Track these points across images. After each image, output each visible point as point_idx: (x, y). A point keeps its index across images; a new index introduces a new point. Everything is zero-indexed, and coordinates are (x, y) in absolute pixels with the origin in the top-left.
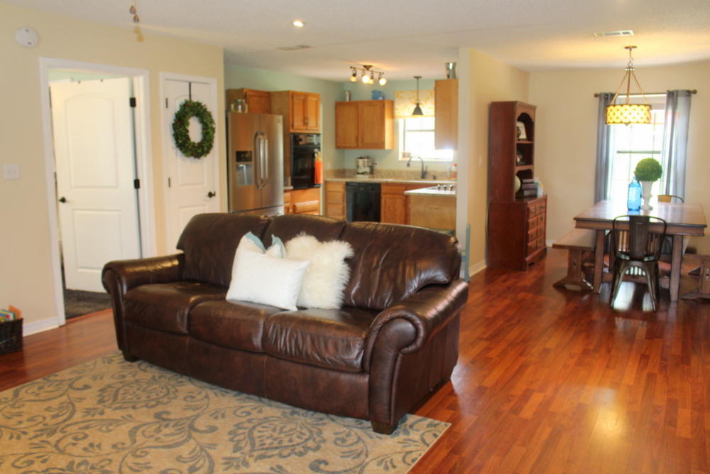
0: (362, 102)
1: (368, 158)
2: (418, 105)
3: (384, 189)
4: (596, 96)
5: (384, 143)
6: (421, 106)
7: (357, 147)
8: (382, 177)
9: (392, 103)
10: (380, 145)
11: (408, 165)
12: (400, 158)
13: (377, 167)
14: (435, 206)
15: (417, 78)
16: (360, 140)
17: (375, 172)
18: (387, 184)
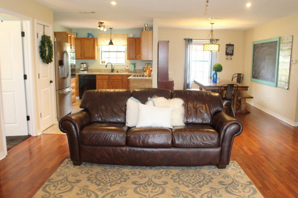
0: (84, 38)
1: (85, 63)
2: (111, 40)
3: (98, 78)
4: (184, 39)
5: (95, 57)
6: (112, 41)
7: (81, 59)
8: (92, 72)
9: (97, 39)
10: (93, 58)
11: (106, 67)
12: (101, 63)
13: (89, 68)
14: (142, 84)
15: (111, 29)
16: (83, 56)
17: (88, 70)
18: (100, 75)
